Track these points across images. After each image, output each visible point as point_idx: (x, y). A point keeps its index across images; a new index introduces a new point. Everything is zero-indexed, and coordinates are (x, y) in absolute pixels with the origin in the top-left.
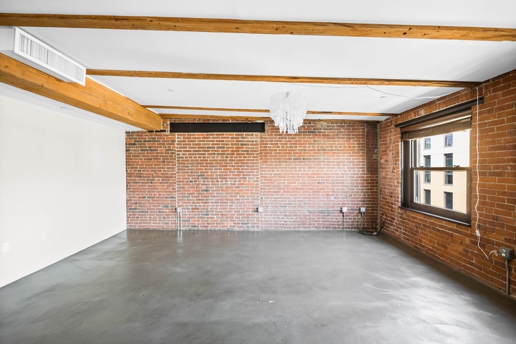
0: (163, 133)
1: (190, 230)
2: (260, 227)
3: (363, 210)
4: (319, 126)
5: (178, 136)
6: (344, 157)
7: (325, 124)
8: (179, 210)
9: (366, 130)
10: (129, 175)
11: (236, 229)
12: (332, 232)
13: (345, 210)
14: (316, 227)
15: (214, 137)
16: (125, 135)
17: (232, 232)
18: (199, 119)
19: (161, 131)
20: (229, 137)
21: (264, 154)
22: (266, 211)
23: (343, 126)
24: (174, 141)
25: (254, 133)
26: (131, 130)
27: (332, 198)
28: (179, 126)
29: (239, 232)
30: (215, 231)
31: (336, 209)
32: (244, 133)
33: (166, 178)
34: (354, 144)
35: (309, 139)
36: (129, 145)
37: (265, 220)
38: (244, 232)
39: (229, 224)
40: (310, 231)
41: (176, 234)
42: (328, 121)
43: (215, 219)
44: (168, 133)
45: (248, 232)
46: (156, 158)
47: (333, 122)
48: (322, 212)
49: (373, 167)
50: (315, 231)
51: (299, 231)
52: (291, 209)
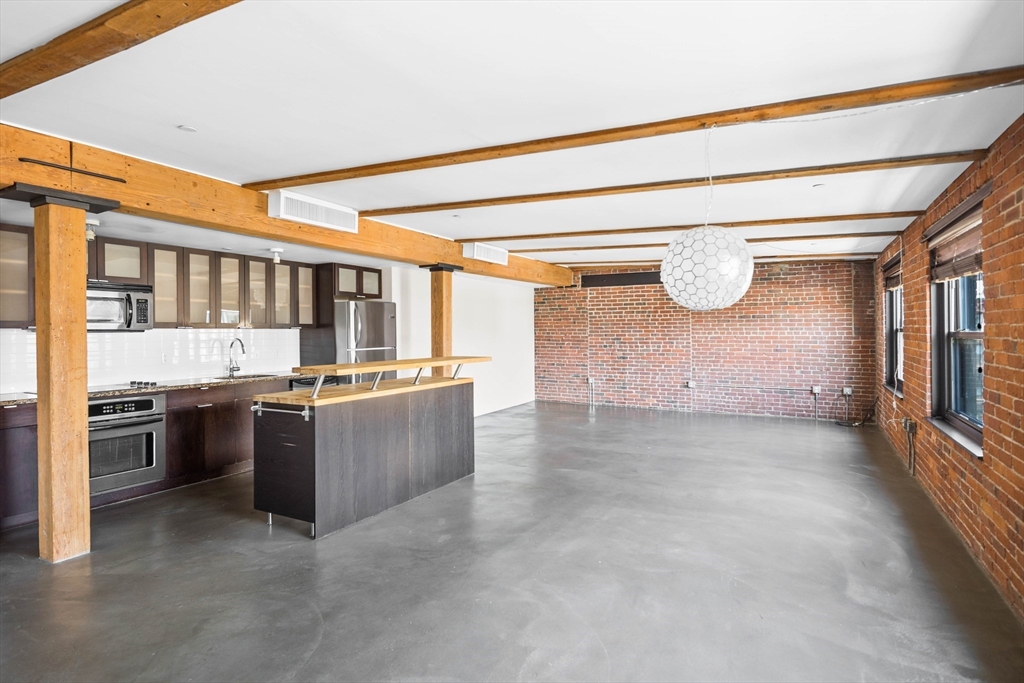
0: (574, 289)
1: (603, 406)
2: (694, 407)
3: (848, 391)
4: (776, 269)
5: (590, 292)
6: (816, 314)
7: (787, 266)
8: (591, 380)
9: (853, 273)
10: (537, 338)
11: (660, 407)
12: (799, 420)
13: (817, 390)
14: (772, 413)
15: (633, 291)
17: (655, 411)
18: (615, 270)
19: (572, 286)
22: (699, 387)
23: (815, 269)
24: (585, 298)
26: (539, 287)
27: (798, 372)
28: (592, 279)
29: (664, 412)
30: (634, 408)
31: (804, 387)
33: (578, 342)
34: (834, 293)
35: (763, 288)
36: (538, 303)
37: (697, 397)
38: (670, 412)
39: (651, 402)
40: (763, 418)
41: (588, 409)
42: (790, 263)
43: (634, 394)
44: (580, 288)
45: (676, 412)
46: (566, 318)
47: (798, 263)
48: (783, 392)
49: (866, 328)
50: (771, 418)
51: (746, 417)
52: (736, 385)
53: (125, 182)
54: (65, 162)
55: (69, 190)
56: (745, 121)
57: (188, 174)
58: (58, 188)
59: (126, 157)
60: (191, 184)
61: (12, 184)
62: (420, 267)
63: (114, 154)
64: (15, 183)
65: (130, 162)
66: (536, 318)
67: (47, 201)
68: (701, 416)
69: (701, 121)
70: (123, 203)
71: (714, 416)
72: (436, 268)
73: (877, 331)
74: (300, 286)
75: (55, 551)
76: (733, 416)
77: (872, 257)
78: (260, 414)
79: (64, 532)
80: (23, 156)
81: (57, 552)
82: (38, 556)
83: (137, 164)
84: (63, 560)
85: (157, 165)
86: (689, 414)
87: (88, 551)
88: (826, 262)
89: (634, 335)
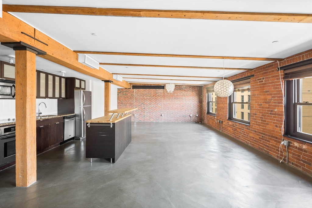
0: (130, 89)
1: (138, 122)
2: (163, 121)
3: (197, 115)
4: (182, 87)
5: (135, 90)
6: (191, 98)
7: (185, 86)
8: (135, 115)
9: (198, 89)
10: (118, 103)
11: (154, 121)
12: (187, 123)
13: (191, 115)
14: (181, 121)
15: (147, 90)
16: (117, 89)
17: (153, 122)
18: (142, 85)
19: (130, 88)
20: (152, 90)
21: (164, 96)
22: (164, 116)
23: (191, 87)
24: (134, 92)
25: (161, 89)
26: (119, 88)
27: (187, 111)
28: (135, 87)
29: (155, 123)
30: (147, 122)
31: (188, 115)
32: (157, 89)
33: (131, 104)
34: (194, 93)
35: (179, 91)
36: (118, 93)
37: (164, 119)
38: (157, 122)
39: (152, 120)
40: (179, 123)
41: (134, 123)
42: (186, 86)
43: (147, 118)
44: (132, 89)
45: (158, 122)
46: (128, 97)
47: (187, 86)
48: (184, 116)
49: (201, 102)
50: (181, 123)
51: (175, 123)
52: (173, 115)
53: (47, 45)
54: (33, 36)
55: (34, 46)
56: (232, 59)
57: (62, 45)
58: (31, 45)
59: (48, 37)
60: (62, 49)
61: (19, 41)
62: (102, 81)
63: (45, 35)
64: (20, 42)
65: (49, 39)
66: (118, 97)
67: (27, 49)
68: (165, 123)
69: (223, 58)
70: (47, 53)
71: (168, 123)
72: (107, 82)
73: (203, 102)
74: (62, 84)
75: (27, 182)
76: (172, 123)
77: (202, 86)
78: (89, 127)
79: (30, 175)
80: (22, 32)
81: (28, 182)
82: (16, 186)
83: (51, 40)
84: (30, 185)
85: (55, 41)
86: (162, 123)
87: (36, 181)
88: (193, 86)
89: (148, 102)
